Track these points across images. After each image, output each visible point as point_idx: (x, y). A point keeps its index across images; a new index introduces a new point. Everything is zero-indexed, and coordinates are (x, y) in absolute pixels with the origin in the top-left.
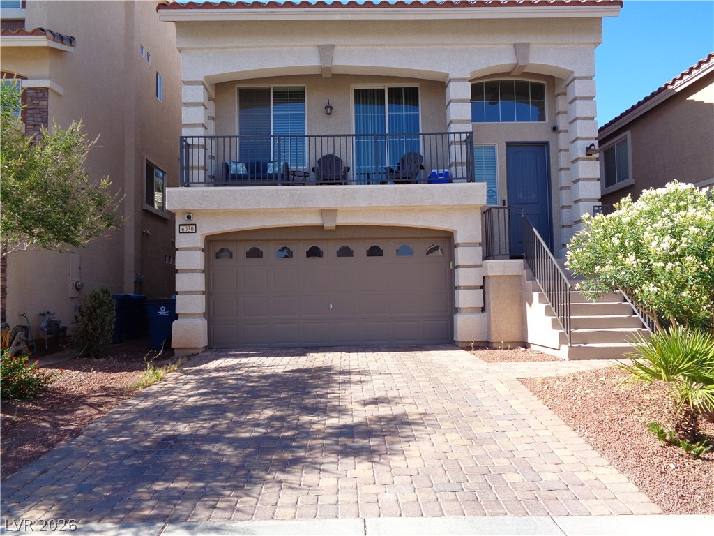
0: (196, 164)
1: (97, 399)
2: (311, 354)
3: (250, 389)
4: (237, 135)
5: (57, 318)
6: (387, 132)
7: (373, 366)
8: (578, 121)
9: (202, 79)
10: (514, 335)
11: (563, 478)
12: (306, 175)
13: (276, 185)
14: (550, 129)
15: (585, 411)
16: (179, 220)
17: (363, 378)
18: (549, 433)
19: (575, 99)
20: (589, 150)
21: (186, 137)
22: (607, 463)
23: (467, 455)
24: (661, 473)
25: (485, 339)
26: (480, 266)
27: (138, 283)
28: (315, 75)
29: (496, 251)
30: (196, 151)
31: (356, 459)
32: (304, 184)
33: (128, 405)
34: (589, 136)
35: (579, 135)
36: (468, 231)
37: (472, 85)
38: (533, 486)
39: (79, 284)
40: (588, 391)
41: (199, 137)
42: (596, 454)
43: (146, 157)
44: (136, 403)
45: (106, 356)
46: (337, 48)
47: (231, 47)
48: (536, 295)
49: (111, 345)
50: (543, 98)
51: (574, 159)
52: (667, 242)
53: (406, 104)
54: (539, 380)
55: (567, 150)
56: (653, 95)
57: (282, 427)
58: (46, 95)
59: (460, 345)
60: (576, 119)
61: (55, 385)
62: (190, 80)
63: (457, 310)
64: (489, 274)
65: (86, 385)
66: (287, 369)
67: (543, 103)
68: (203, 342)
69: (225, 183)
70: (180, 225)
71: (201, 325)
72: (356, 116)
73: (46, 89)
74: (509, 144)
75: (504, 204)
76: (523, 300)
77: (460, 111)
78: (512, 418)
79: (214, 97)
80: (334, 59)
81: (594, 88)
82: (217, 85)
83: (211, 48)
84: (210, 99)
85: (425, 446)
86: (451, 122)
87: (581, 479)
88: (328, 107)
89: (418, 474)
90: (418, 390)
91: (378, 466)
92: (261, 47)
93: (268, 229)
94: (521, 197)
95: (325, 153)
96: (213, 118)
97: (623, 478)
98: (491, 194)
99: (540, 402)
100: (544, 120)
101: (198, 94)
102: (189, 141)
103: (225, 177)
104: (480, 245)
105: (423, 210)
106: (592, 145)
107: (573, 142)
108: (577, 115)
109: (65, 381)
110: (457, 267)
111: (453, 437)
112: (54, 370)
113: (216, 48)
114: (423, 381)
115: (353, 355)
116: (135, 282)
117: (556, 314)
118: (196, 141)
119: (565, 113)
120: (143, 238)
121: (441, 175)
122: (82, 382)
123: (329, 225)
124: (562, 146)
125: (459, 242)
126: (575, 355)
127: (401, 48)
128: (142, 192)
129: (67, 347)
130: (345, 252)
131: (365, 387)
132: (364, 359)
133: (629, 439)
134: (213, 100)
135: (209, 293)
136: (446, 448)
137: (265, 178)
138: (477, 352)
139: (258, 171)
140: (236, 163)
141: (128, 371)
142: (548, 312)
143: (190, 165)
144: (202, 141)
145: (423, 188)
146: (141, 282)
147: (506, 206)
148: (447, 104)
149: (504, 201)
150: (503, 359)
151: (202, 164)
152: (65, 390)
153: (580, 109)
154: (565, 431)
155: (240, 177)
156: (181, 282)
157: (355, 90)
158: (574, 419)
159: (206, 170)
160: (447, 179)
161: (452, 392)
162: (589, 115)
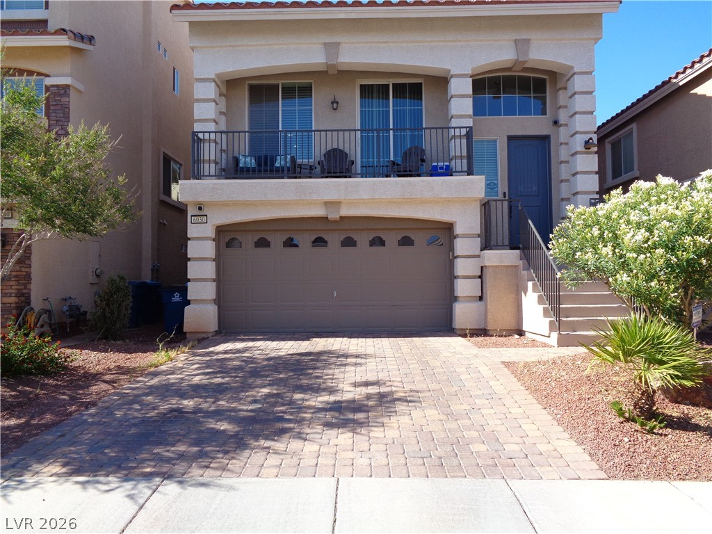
0: (207, 158)
1: (112, 376)
2: (314, 339)
3: (253, 369)
4: (247, 130)
5: (77, 303)
6: (391, 127)
7: (370, 350)
8: (577, 116)
9: (213, 76)
10: (510, 323)
11: (525, 449)
12: (311, 168)
13: (283, 178)
14: (551, 123)
15: (557, 391)
16: (191, 211)
17: (359, 360)
18: (521, 411)
19: (575, 93)
20: (587, 144)
21: (198, 132)
22: (568, 436)
23: (441, 428)
24: (615, 445)
25: (482, 327)
26: (478, 256)
27: (155, 270)
28: (322, 72)
29: (493, 243)
30: (207, 145)
31: (340, 430)
32: (310, 177)
33: (139, 382)
34: (588, 130)
35: (578, 129)
36: (467, 223)
37: (473, 80)
38: (496, 455)
39: (98, 271)
40: (564, 373)
41: (210, 132)
42: (560, 429)
43: (163, 150)
44: (147, 380)
45: (122, 339)
46: (343, 45)
47: (242, 46)
48: (530, 284)
49: (127, 330)
50: (545, 92)
51: (572, 152)
52: (641, 235)
53: (410, 98)
54: (522, 364)
55: (567, 144)
56: (658, 88)
57: (276, 403)
58: (68, 92)
59: (459, 332)
60: (576, 113)
61: (75, 364)
62: (202, 77)
63: (456, 299)
64: (487, 264)
65: (103, 364)
66: (289, 352)
67: (545, 97)
68: (213, 326)
69: (235, 176)
70: (192, 216)
71: (211, 311)
72: (361, 111)
73: (68, 86)
74: (510, 138)
75: (505, 197)
76: (519, 290)
77: (461, 106)
78: (489, 397)
79: (225, 93)
80: (339, 56)
81: (594, 83)
82: (228, 81)
83: (221, 47)
84: (221, 95)
85: (404, 420)
86: (452, 117)
87: (541, 450)
88: (335, 102)
89: (394, 443)
90: (408, 371)
91: (359, 436)
92: (269, 45)
93: (275, 219)
94: (522, 189)
95: (329, 148)
96: (224, 114)
97: (579, 449)
98: (490, 187)
99: (519, 384)
100: (546, 115)
101: (210, 91)
102: (201, 135)
103: (234, 170)
104: (479, 236)
105: (423, 202)
106: (591, 139)
107: (572, 136)
108: (577, 110)
109: (84, 360)
110: (456, 257)
111: (432, 413)
112: (74, 351)
113: (226, 46)
114: (414, 363)
115: (354, 341)
116: (152, 270)
117: (547, 303)
118: (207, 136)
119: (566, 107)
120: (160, 227)
121: (441, 168)
122: (99, 361)
123: (333, 216)
124: (562, 139)
125: (458, 233)
126: (563, 342)
127: (404, 45)
128: (159, 183)
129: (86, 330)
130: (349, 242)
131: (358, 369)
132: (364, 344)
133: (592, 416)
134: (225, 95)
135: (219, 280)
136: (424, 421)
137: (272, 171)
138: (473, 339)
139: (266, 164)
140: (245, 156)
141: (142, 353)
142: (540, 301)
143: (202, 158)
144: (213, 136)
145: (423, 181)
146: (157, 270)
147: (507, 198)
148: (449, 98)
149: (505, 193)
150: (496, 345)
151: (213, 158)
152: (84, 368)
153: (579, 103)
154: (536, 409)
155: (248, 170)
156: (193, 270)
157: (361, 85)
158: (546, 399)
159: (216, 163)
160: (448, 172)
161: (439, 374)
162: (589, 109)
